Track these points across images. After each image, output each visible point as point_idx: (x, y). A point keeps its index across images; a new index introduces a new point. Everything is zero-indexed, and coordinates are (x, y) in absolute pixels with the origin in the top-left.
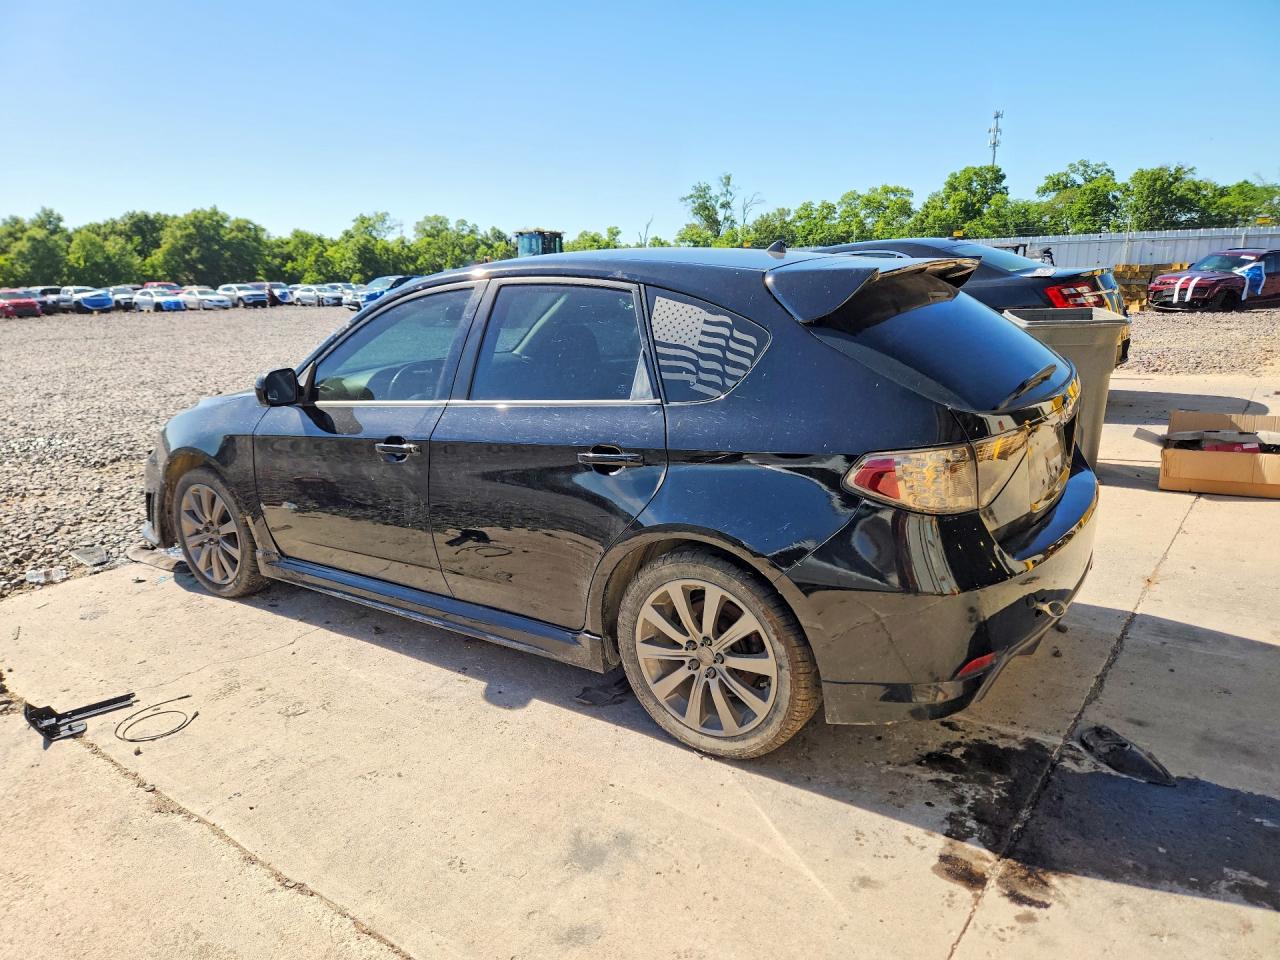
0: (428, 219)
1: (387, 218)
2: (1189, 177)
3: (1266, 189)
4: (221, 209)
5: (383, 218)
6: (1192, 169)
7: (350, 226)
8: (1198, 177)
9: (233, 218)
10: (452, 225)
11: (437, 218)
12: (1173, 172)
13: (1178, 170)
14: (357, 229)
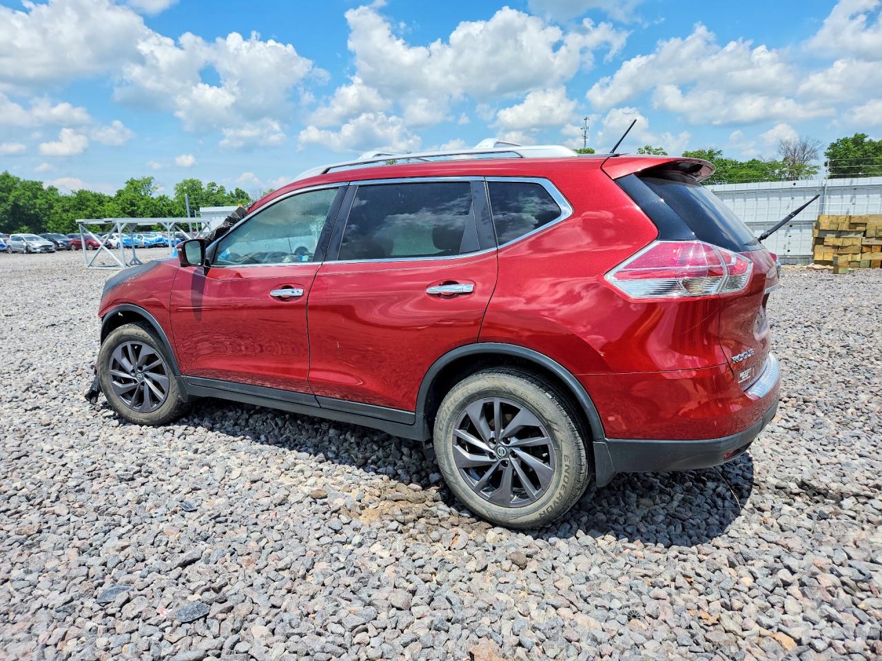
0: (186, 182)
1: (152, 181)
2: (719, 156)
3: (769, 164)
4: (12, 173)
5: (148, 182)
6: (719, 152)
7: (123, 187)
8: (724, 157)
9: (22, 180)
10: (205, 186)
11: (192, 181)
12: (707, 151)
13: (710, 152)
14: (128, 189)
